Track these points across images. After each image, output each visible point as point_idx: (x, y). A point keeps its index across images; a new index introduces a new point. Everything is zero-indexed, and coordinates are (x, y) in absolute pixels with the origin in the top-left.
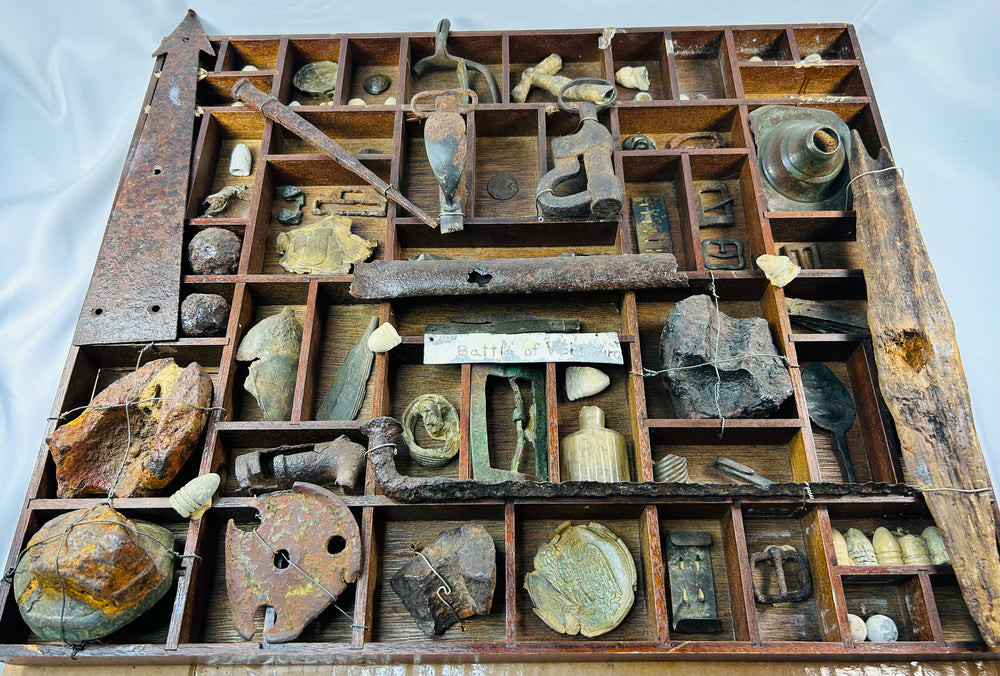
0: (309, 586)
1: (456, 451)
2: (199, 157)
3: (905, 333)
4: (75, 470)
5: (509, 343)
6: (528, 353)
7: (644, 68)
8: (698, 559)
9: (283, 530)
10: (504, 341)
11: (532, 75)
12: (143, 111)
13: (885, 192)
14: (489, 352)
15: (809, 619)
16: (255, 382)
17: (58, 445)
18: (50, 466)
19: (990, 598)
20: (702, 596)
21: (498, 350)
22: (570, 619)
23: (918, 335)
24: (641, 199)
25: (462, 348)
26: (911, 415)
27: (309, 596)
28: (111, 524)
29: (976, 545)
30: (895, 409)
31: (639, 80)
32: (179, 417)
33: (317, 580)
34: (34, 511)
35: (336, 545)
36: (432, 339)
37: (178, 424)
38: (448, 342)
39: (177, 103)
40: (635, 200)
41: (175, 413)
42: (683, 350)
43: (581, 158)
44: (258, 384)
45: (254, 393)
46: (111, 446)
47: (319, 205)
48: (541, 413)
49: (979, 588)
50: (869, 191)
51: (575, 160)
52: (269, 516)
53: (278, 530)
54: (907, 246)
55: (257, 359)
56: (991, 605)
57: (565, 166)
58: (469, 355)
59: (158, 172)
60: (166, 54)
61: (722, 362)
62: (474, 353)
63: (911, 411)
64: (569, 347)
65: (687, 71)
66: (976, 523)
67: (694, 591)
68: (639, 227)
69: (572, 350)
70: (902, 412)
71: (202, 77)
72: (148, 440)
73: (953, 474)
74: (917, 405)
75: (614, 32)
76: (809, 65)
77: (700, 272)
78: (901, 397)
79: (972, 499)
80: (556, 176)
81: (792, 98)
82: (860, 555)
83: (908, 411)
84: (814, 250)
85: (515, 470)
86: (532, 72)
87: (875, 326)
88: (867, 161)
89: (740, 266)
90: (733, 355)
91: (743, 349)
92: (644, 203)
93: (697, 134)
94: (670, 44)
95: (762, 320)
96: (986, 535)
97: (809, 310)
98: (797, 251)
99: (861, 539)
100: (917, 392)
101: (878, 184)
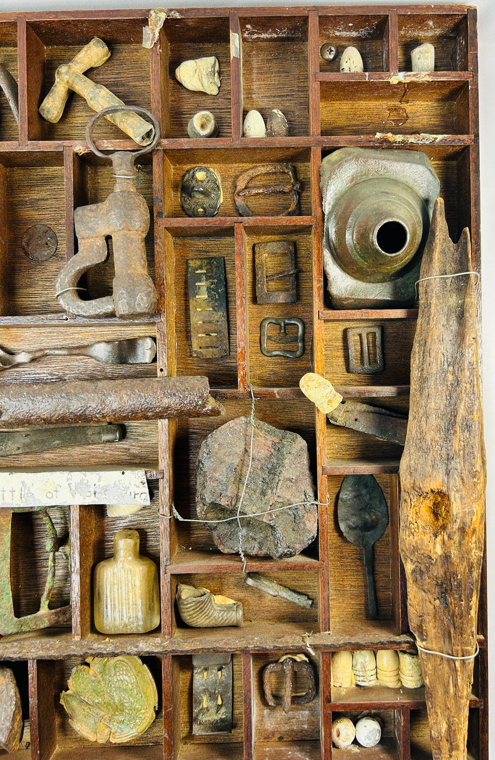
3: (432, 491)
6: (50, 495)
8: (220, 669)
10: (23, 482)
11: (67, 78)
14: (8, 496)
15: (312, 715)
19: (451, 749)
20: (220, 702)
21: (17, 494)
22: (101, 727)
23: (445, 494)
24: (198, 263)
26: (421, 576)
29: (451, 704)
30: (409, 567)
31: (205, 81)
40: (192, 263)
42: (210, 498)
43: (108, 238)
49: (444, 740)
50: (434, 301)
51: (101, 242)
54: (459, 382)
56: (451, 756)
57: (90, 252)
63: (422, 573)
64: (92, 490)
66: (456, 685)
68: (192, 303)
69: (95, 493)
70: (414, 571)
73: (447, 635)
74: (428, 569)
75: (163, 16)
76: (408, 80)
77: (241, 389)
78: (415, 559)
79: (458, 664)
80: (78, 268)
81: (378, 135)
82: (361, 674)
83: (419, 572)
84: (378, 335)
85: (44, 610)
86: (67, 73)
87: (406, 480)
88: (443, 252)
89: (298, 353)
90: (263, 493)
91: (272, 489)
92: (201, 268)
93: (269, 168)
94: (235, 40)
95: (301, 443)
96: (461, 698)
97: (356, 420)
98: (360, 335)
99: (364, 658)
100: (430, 558)
101: (448, 288)
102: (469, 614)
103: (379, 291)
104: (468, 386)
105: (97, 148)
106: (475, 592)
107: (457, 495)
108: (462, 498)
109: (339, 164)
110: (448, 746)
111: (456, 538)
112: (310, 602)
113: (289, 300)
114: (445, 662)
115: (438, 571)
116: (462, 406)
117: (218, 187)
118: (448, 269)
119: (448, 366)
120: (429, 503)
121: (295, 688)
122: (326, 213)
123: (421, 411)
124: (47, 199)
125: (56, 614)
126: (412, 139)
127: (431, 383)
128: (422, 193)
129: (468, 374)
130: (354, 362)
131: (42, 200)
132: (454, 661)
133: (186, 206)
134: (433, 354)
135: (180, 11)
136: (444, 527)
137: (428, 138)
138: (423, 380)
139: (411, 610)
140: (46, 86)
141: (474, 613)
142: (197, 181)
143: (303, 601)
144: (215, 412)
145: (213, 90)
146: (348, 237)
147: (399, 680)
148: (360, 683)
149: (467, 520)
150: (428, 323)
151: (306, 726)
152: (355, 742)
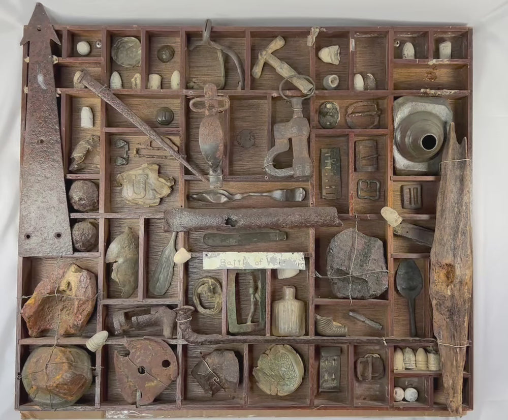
0: (155, 381)
1: (221, 308)
2: (64, 129)
3: (446, 265)
4: (35, 323)
5: (247, 258)
6: (257, 264)
7: (336, 47)
8: (334, 360)
9: (141, 358)
10: (244, 257)
11: (265, 57)
12: (23, 91)
13: (458, 172)
14: (237, 263)
16: (117, 275)
17: (26, 315)
18: (23, 323)
19: (454, 393)
20: (334, 377)
21: (241, 262)
22: (273, 387)
23: (452, 266)
24: (326, 150)
25: (223, 261)
26: (440, 306)
27: (156, 386)
28: (63, 363)
29: (454, 370)
30: (434, 302)
31: (333, 58)
32: (84, 303)
33: (158, 379)
34: (21, 345)
35: (166, 364)
36: (207, 255)
37: (83, 307)
38: (215, 257)
39: (43, 87)
40: (323, 151)
41: (81, 302)
42: (336, 266)
43: (290, 140)
44: (119, 276)
45: (117, 280)
46: (49, 307)
47: (138, 151)
48: (264, 288)
49: (450, 388)
50: (449, 173)
51: (286, 141)
52: (134, 351)
53: (139, 357)
54: (460, 212)
55: (116, 262)
56: (454, 397)
57: (281, 146)
58: (226, 265)
59: (42, 141)
60: (29, 42)
61: (354, 272)
62: (229, 263)
63: (440, 305)
64: (278, 261)
65: (365, 47)
66: (457, 361)
67: (330, 374)
68: (323, 171)
69: (279, 263)
70: (436, 304)
71: (56, 62)
72: (66, 303)
73: (453, 337)
74: (443, 302)
75: (318, 30)
76: (438, 63)
77: (351, 214)
78: (437, 298)
79: (458, 350)
80: (275, 153)
81: (422, 90)
82: (408, 362)
83: (439, 305)
84: (419, 190)
85: (249, 323)
86: (265, 55)
87: (433, 259)
88: (453, 149)
89: (377, 198)
90: (361, 266)
91: (366, 264)
92: (328, 153)
93: (365, 103)
94: (352, 43)
95: (380, 243)
96: (459, 367)
97: (407, 232)
98: (410, 189)
99: (409, 355)
100: (445, 297)
101: (456, 166)
102: (463, 325)
103: (420, 167)
104: (465, 214)
105: (284, 94)
106: (466, 314)
107: (458, 266)
108: (460, 267)
109: (403, 104)
110: (453, 392)
111: (458, 286)
112: (381, 327)
113: (373, 170)
114: (451, 349)
115: (448, 304)
116: (462, 224)
117: (338, 112)
118: (456, 157)
119: (455, 204)
120: (444, 271)
121: (373, 372)
122: (396, 127)
123: (442, 226)
124: (250, 116)
125: (255, 325)
126: (439, 92)
127: (447, 212)
128: (443, 119)
129: (464, 208)
130: (406, 202)
131: (248, 117)
132: (456, 348)
133: (321, 121)
134: (448, 198)
135: (326, 28)
136: (452, 282)
137: (447, 92)
138: (443, 211)
139: (435, 324)
140: (254, 61)
141: (466, 324)
142: (327, 109)
143: (377, 326)
144: (339, 225)
145: (336, 62)
146: (406, 140)
147: (428, 367)
148: (407, 367)
149: (463, 278)
150: (446, 183)
151: (378, 393)
152: (404, 400)
